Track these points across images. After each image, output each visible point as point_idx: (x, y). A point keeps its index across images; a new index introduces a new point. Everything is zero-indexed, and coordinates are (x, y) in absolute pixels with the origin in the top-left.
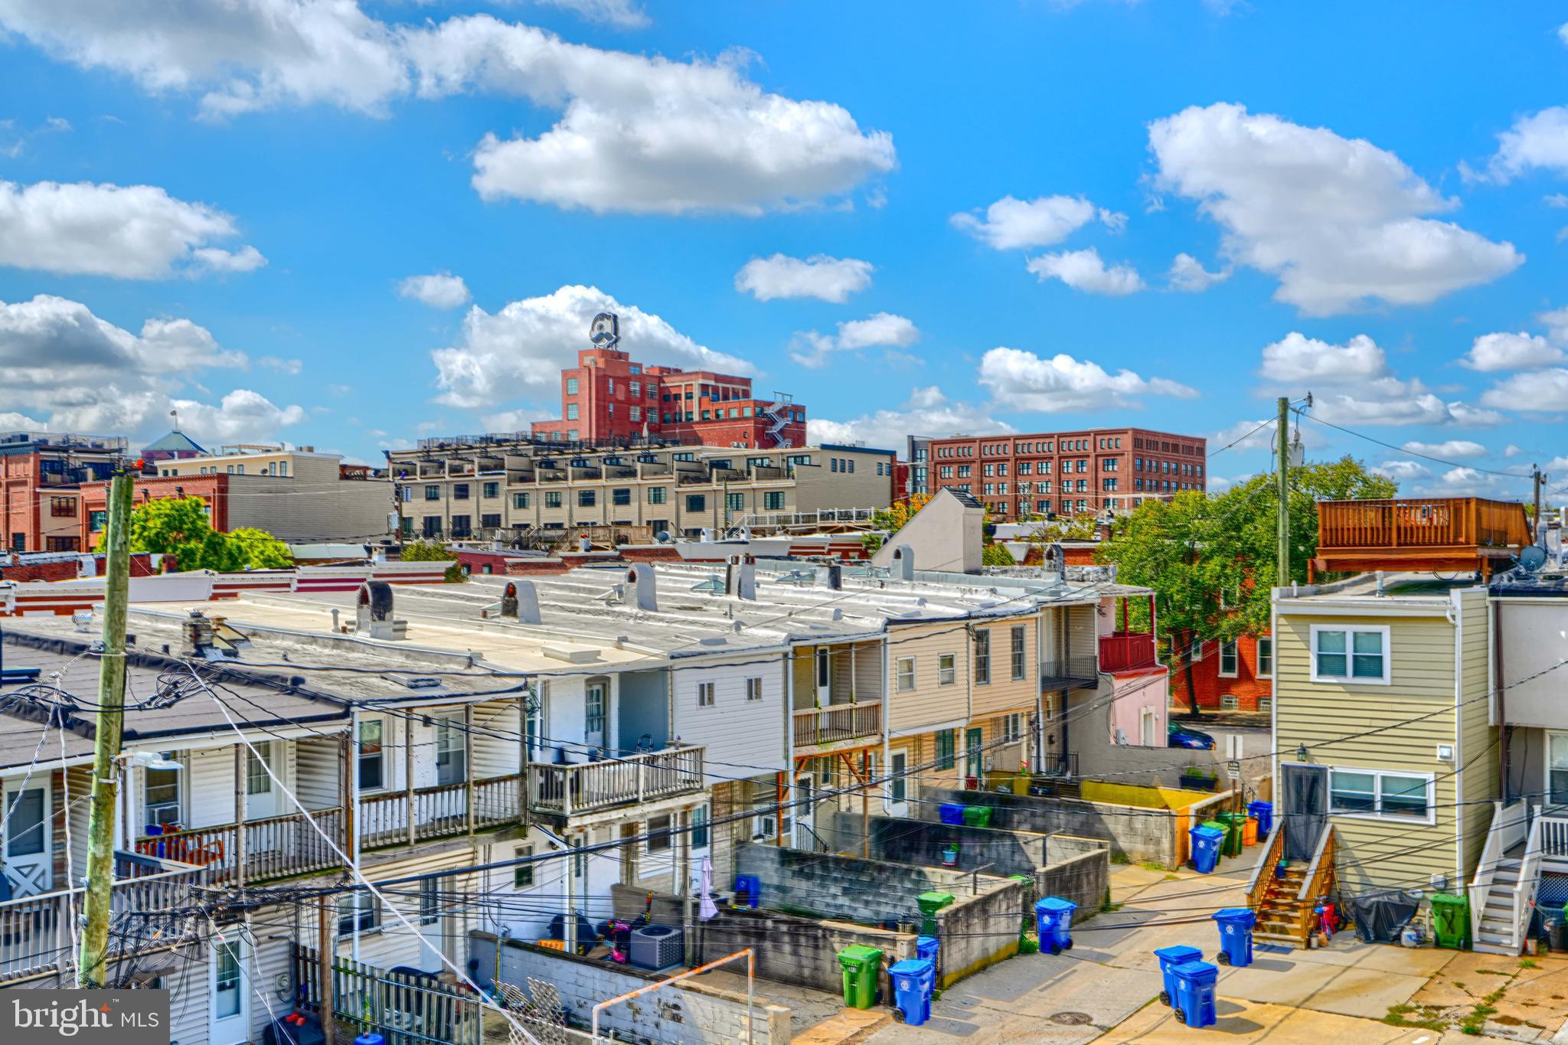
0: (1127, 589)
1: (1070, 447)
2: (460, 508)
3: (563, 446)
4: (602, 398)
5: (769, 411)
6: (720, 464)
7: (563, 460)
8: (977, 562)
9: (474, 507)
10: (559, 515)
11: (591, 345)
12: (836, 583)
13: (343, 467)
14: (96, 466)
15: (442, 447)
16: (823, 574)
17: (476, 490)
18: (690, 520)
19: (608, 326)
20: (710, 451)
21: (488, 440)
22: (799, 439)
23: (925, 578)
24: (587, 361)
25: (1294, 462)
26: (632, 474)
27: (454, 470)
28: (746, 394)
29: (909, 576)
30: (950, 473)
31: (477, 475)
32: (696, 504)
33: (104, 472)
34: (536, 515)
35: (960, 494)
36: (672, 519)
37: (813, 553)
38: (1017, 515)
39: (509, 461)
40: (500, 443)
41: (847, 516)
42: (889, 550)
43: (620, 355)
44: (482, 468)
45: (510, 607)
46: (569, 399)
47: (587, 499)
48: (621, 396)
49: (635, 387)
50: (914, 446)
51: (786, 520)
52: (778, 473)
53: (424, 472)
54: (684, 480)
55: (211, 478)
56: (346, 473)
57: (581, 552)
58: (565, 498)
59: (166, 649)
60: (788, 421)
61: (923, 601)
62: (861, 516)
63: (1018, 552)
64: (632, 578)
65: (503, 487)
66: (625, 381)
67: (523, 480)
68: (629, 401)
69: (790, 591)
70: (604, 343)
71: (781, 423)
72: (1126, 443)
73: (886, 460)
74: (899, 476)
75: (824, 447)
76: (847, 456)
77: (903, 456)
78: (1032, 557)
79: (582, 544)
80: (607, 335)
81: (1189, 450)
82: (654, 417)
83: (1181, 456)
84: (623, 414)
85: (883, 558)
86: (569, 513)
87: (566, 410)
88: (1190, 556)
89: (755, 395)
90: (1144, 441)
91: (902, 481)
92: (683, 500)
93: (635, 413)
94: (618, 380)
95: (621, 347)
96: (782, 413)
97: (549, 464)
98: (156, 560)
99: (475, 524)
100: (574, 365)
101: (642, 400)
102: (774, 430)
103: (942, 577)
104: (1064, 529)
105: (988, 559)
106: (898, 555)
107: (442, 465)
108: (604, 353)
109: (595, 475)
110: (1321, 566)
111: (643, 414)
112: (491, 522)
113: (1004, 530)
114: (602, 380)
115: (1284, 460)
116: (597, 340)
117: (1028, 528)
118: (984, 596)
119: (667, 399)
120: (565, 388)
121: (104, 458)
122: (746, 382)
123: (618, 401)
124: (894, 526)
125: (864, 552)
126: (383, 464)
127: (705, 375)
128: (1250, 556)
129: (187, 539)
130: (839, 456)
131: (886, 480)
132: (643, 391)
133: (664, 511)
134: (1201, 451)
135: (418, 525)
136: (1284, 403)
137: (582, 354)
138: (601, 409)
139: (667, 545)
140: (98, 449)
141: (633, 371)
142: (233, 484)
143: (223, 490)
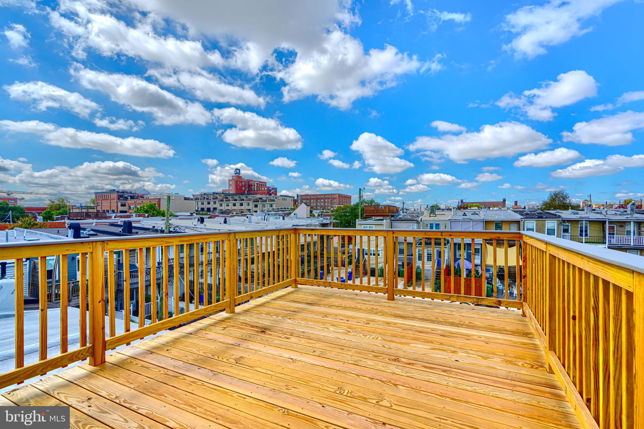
0: (335, 221)
1: (327, 197)
2: (209, 206)
3: (230, 195)
4: (237, 185)
5: (270, 189)
6: (261, 199)
7: (230, 198)
8: (309, 216)
9: (212, 206)
10: (229, 208)
11: (235, 175)
12: (284, 219)
13: (185, 198)
14: (131, 196)
15: (205, 194)
16: (281, 217)
17: (212, 203)
18: (255, 209)
19: (238, 171)
20: (259, 196)
21: (214, 193)
22: (276, 194)
23: (300, 219)
24: (234, 178)
25: (362, 199)
26: (244, 200)
27: (207, 199)
28: (265, 185)
29: (297, 218)
30: (304, 201)
31: (212, 200)
32: (256, 206)
33: (132, 198)
34: (224, 207)
35: (306, 204)
36: (251, 209)
37: (280, 215)
38: (317, 209)
39: (219, 197)
40: (217, 193)
41: (286, 208)
42: (293, 214)
43: (240, 177)
44: (213, 198)
45: (225, 222)
46: (230, 185)
47: (234, 205)
48: (240, 185)
49: (243, 183)
50: (298, 195)
51: (274, 209)
52: (272, 201)
53: (201, 199)
54: (254, 201)
55: (157, 199)
56: (186, 199)
57: (234, 215)
58: (230, 205)
59: (162, 228)
60: (274, 191)
61: (299, 222)
62: (288, 208)
63: (316, 215)
64: (247, 217)
65: (217, 202)
66: (241, 182)
67: (221, 201)
68: (242, 186)
69: (275, 220)
70: (237, 174)
71: (272, 191)
72: (337, 196)
73: (293, 198)
74: (295, 201)
75: (281, 196)
76: (285, 198)
77: (296, 198)
78: (319, 215)
79: (235, 213)
80: (238, 173)
81: (348, 198)
82: (247, 189)
83: (347, 199)
84: (241, 189)
85: (292, 215)
86: (231, 207)
87: (229, 188)
88: (346, 216)
89: (267, 186)
90: (340, 196)
91: (296, 202)
92: (254, 206)
93: (243, 189)
94: (240, 182)
95: (240, 175)
96: (272, 189)
97: (227, 198)
98: (146, 215)
99: (212, 209)
100: (231, 179)
101: (245, 186)
102: (271, 192)
103: (303, 218)
104: (325, 211)
105: (311, 216)
106: (295, 214)
107: (205, 198)
108: (237, 176)
109: (236, 200)
110: (365, 216)
111: (245, 189)
112: (215, 209)
113: (314, 212)
114: (237, 182)
115: (360, 199)
116: (236, 174)
117: (318, 211)
118: (310, 222)
119: (250, 186)
120: (229, 183)
121: (132, 195)
122: (266, 183)
123: (240, 186)
124: (294, 209)
125: (289, 214)
126: (192, 197)
127: (258, 181)
128: (356, 217)
129: (153, 211)
130: (284, 197)
131: (293, 202)
132: (245, 184)
133: (250, 207)
134: (350, 198)
135: (205, 209)
136: (360, 189)
137: (233, 176)
138: (236, 187)
139: (251, 213)
140: (131, 193)
141: (243, 180)
142: (161, 200)
143: (160, 201)
